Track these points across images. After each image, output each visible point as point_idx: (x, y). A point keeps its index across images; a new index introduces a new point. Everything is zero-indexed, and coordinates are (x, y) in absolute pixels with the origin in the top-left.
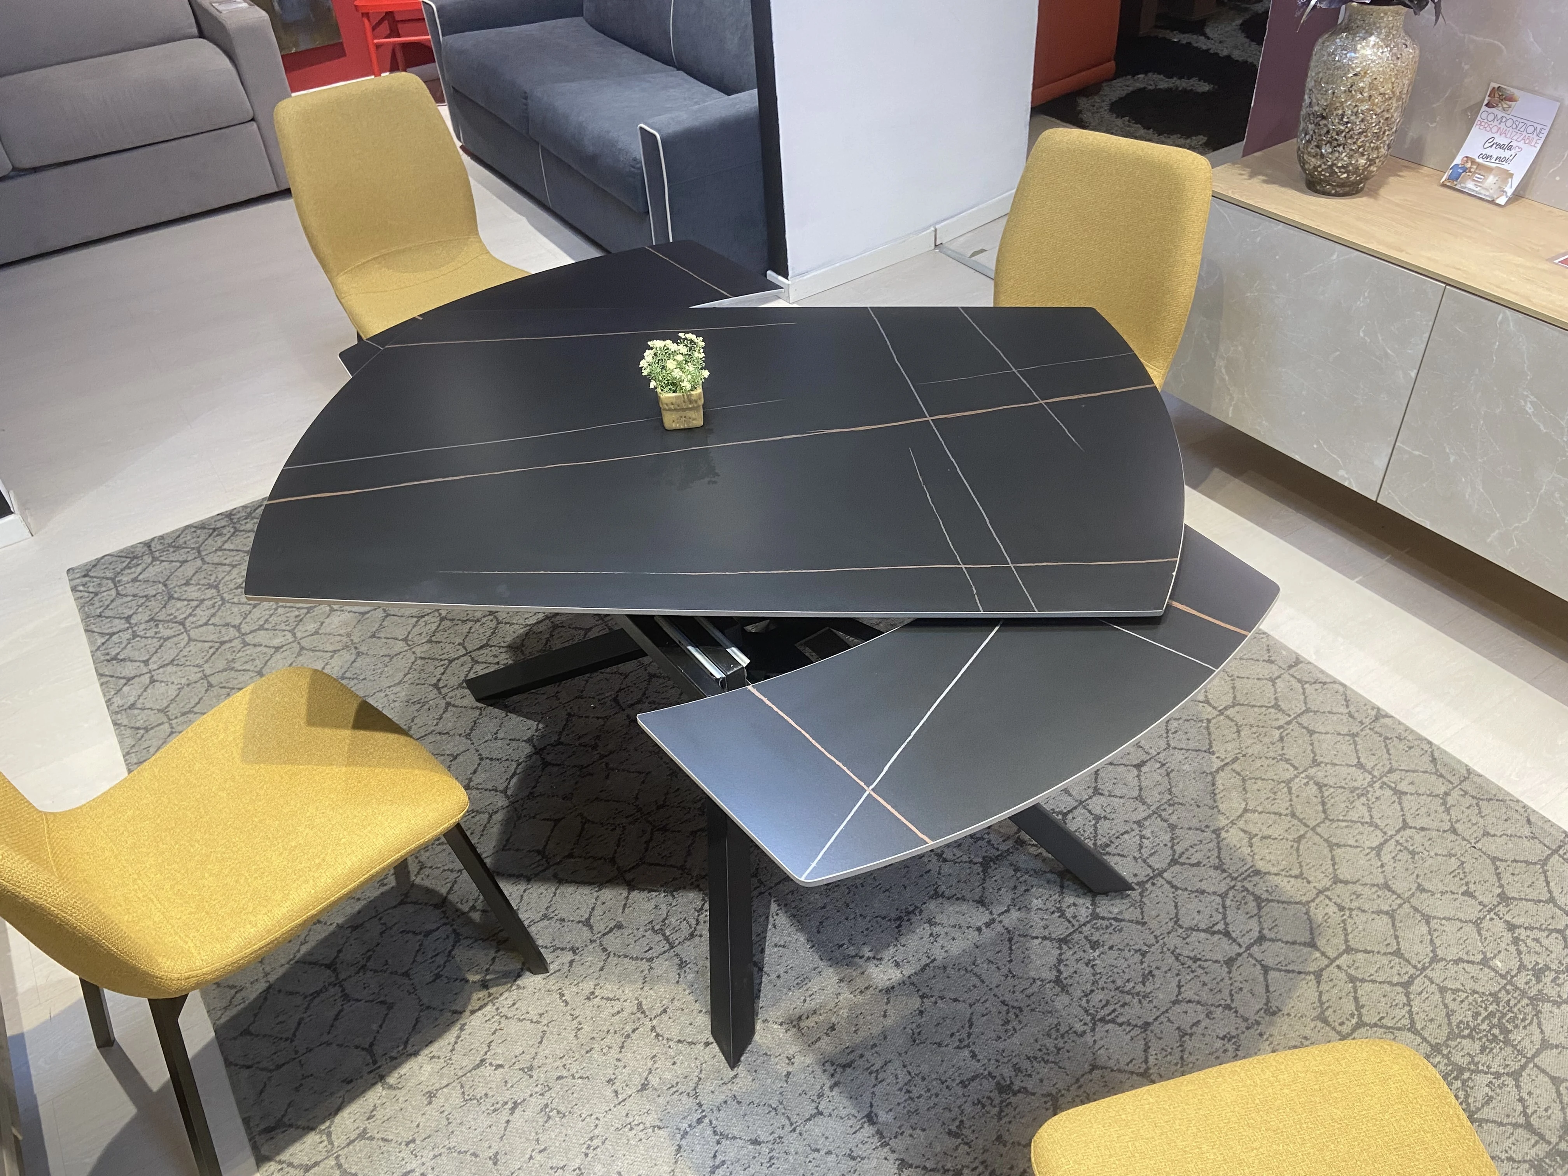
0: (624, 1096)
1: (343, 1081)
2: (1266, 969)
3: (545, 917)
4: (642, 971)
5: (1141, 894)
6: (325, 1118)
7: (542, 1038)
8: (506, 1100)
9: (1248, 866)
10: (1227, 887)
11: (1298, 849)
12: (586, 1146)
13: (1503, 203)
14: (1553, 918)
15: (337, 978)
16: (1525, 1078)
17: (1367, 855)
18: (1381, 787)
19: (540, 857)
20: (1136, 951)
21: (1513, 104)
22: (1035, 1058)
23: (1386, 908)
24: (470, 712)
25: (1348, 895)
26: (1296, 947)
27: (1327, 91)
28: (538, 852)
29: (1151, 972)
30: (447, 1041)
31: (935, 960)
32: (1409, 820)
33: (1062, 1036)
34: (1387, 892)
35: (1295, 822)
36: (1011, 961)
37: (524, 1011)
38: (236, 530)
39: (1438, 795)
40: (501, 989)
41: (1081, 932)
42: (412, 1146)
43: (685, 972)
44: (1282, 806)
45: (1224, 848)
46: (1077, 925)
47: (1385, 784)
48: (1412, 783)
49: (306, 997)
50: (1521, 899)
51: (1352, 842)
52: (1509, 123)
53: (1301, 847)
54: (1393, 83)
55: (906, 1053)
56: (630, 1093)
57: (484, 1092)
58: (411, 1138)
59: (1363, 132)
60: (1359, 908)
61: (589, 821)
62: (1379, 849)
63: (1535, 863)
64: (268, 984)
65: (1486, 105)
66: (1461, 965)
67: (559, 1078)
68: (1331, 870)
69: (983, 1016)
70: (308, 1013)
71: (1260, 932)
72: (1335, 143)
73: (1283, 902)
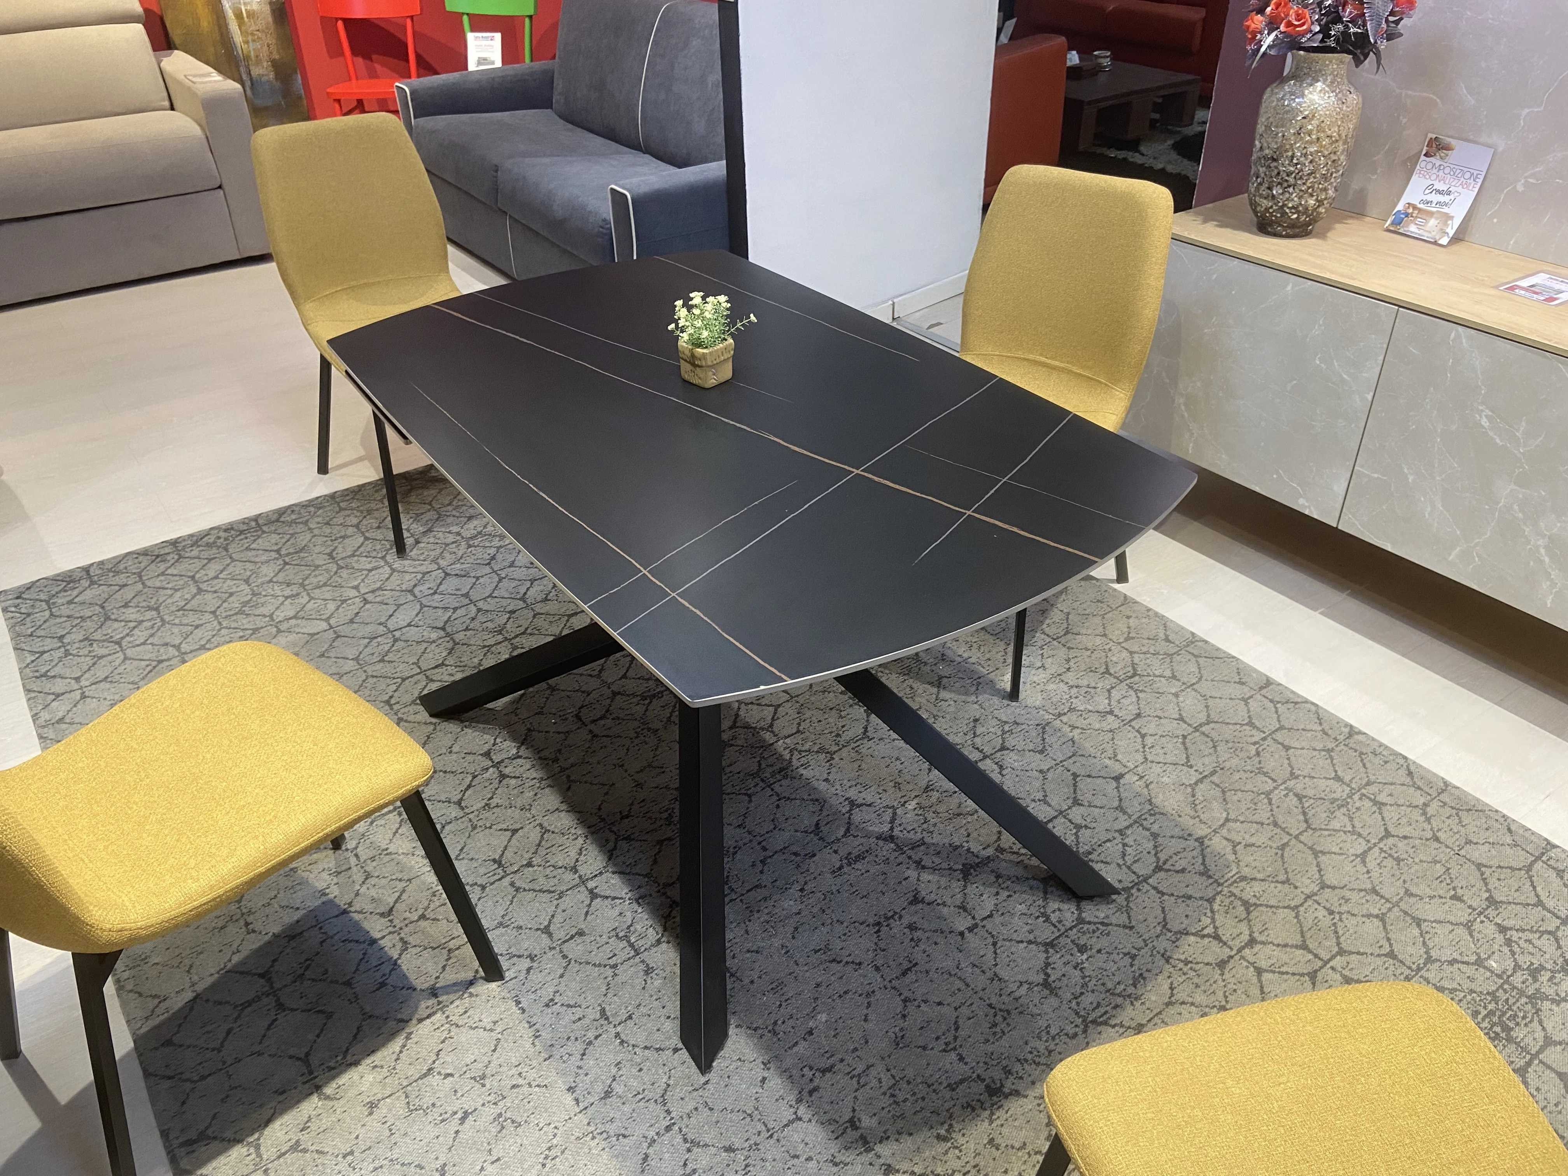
0: (586, 1104)
1: (276, 1092)
2: (1259, 971)
3: (501, 924)
4: (606, 978)
5: (1127, 899)
6: (253, 1129)
7: (496, 1046)
8: (455, 1109)
9: (1233, 873)
10: (1214, 892)
11: (1282, 855)
12: (543, 1156)
13: (1445, 244)
14: (1543, 920)
15: (272, 987)
16: (1531, 1075)
17: (1352, 861)
18: (1360, 799)
19: (496, 866)
20: (1125, 954)
21: (1450, 152)
22: (1026, 1060)
23: (1376, 912)
24: (424, 727)
25: (1336, 899)
26: (1288, 949)
27: (1277, 134)
28: (494, 861)
29: (1141, 975)
30: (391, 1051)
31: (917, 964)
32: (1391, 829)
33: (1053, 1038)
34: (1375, 897)
35: (1278, 831)
36: (996, 965)
37: (477, 1019)
38: (180, 557)
39: (1417, 806)
40: (452, 997)
41: (1067, 936)
42: (350, 1158)
43: (652, 978)
44: (1263, 815)
45: (1209, 855)
46: (1063, 929)
47: (1365, 795)
48: (1391, 795)
49: (236, 1006)
50: (1510, 903)
51: (1337, 850)
52: (1447, 170)
53: (1286, 855)
54: (1339, 126)
55: (889, 1056)
56: (592, 1101)
57: (431, 1102)
58: (349, 1150)
59: (1312, 173)
60: (1349, 912)
61: (549, 831)
62: (1363, 857)
63: (1520, 869)
64: (195, 994)
65: (1425, 155)
66: (1456, 966)
67: (513, 1087)
68: (1317, 876)
69: (970, 1019)
70: (238, 1023)
71: (1250, 935)
72: (1285, 185)
73: (1271, 907)
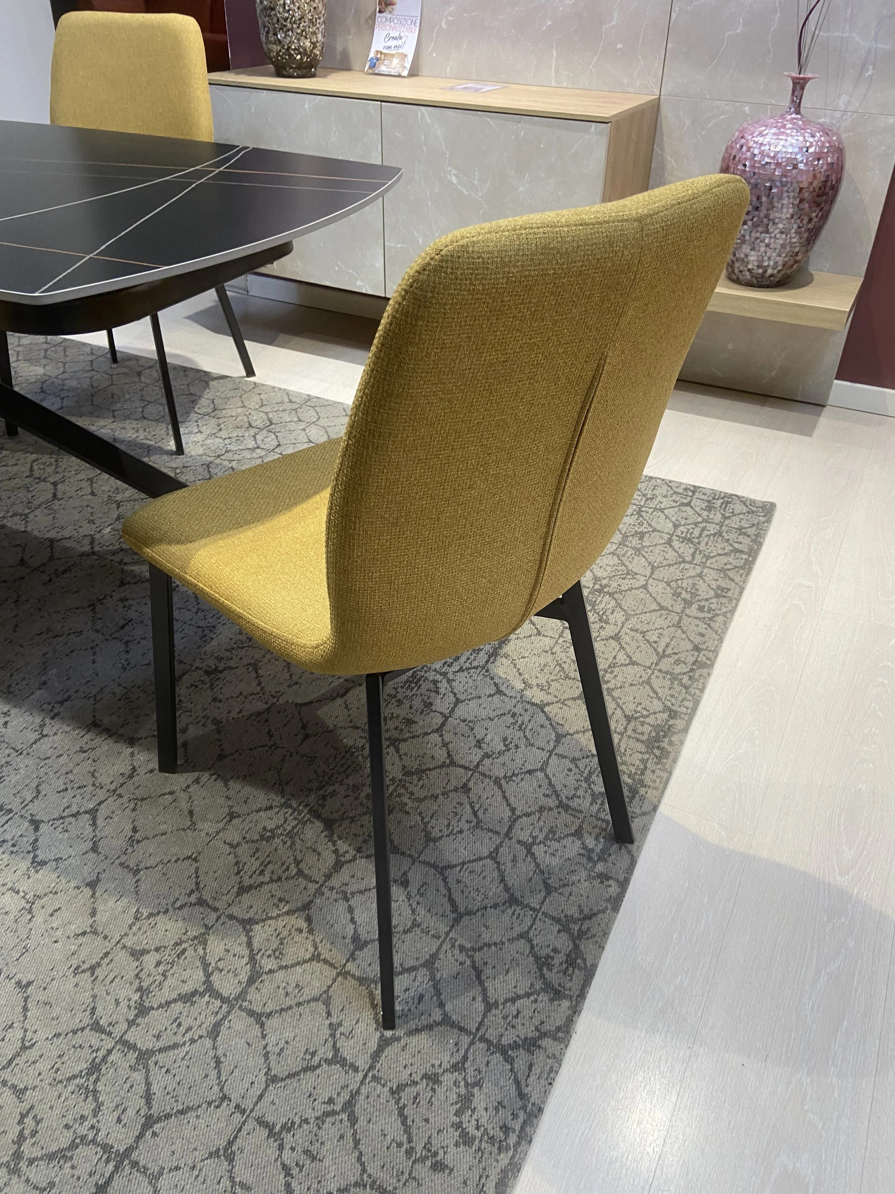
13: (406, 75)
21: (394, 7)
22: (233, 649)
31: (132, 619)
36: (198, 604)
52: (396, 21)
55: (119, 677)
59: (302, 18)
65: (379, 12)
72: (285, 29)
